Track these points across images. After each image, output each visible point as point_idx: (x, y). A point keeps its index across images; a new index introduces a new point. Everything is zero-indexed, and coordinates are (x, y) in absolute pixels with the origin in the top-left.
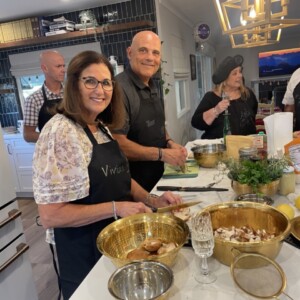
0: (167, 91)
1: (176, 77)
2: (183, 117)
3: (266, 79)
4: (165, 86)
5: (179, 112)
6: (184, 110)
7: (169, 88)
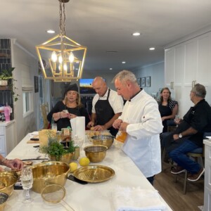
0: (16, 99)
1: (23, 90)
2: (27, 116)
3: (84, 95)
4: (15, 96)
5: (25, 113)
6: (29, 112)
7: (18, 97)
